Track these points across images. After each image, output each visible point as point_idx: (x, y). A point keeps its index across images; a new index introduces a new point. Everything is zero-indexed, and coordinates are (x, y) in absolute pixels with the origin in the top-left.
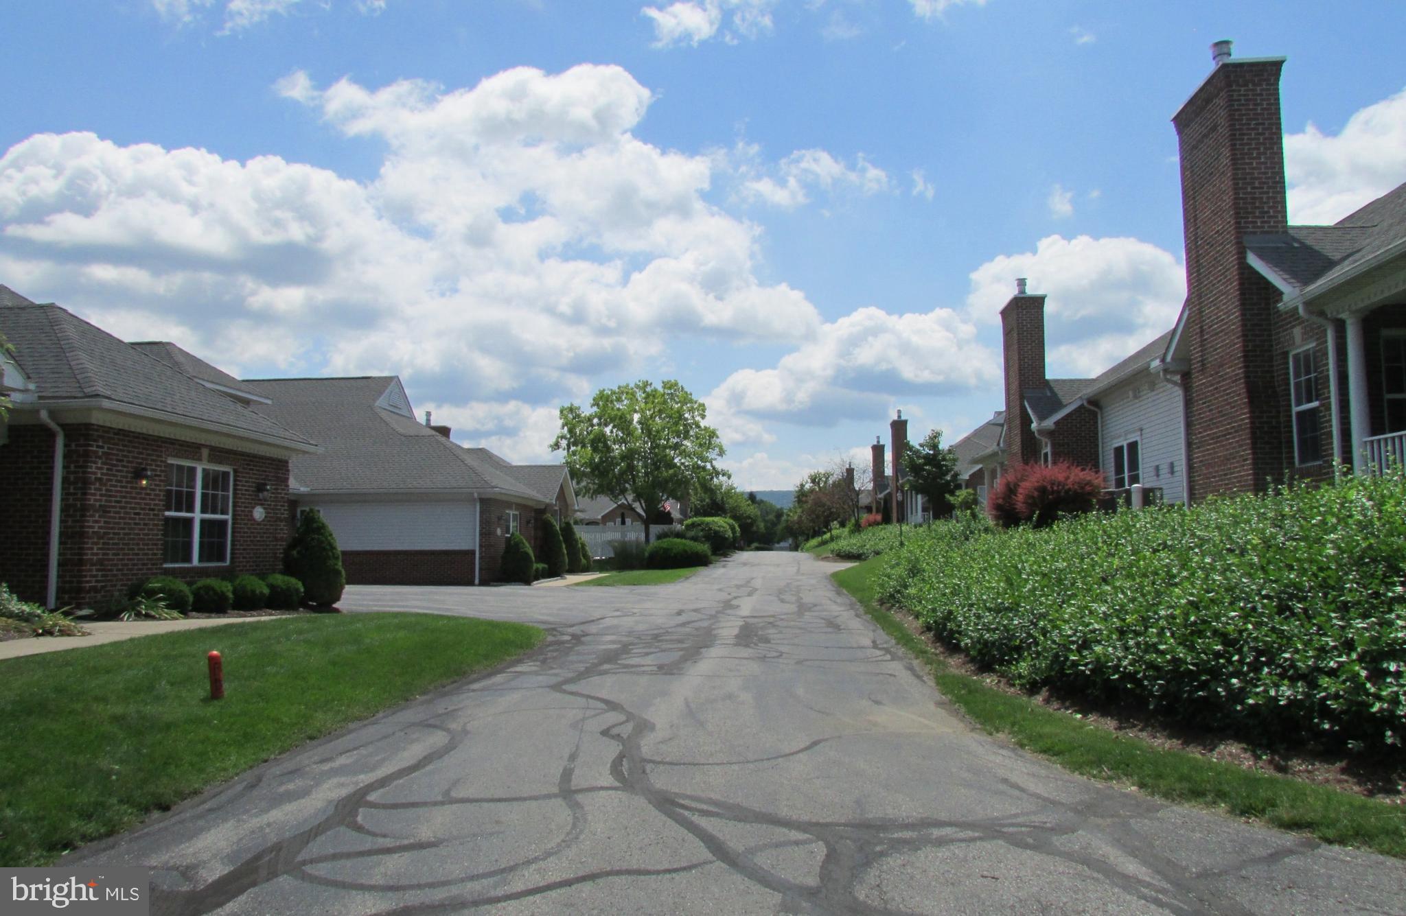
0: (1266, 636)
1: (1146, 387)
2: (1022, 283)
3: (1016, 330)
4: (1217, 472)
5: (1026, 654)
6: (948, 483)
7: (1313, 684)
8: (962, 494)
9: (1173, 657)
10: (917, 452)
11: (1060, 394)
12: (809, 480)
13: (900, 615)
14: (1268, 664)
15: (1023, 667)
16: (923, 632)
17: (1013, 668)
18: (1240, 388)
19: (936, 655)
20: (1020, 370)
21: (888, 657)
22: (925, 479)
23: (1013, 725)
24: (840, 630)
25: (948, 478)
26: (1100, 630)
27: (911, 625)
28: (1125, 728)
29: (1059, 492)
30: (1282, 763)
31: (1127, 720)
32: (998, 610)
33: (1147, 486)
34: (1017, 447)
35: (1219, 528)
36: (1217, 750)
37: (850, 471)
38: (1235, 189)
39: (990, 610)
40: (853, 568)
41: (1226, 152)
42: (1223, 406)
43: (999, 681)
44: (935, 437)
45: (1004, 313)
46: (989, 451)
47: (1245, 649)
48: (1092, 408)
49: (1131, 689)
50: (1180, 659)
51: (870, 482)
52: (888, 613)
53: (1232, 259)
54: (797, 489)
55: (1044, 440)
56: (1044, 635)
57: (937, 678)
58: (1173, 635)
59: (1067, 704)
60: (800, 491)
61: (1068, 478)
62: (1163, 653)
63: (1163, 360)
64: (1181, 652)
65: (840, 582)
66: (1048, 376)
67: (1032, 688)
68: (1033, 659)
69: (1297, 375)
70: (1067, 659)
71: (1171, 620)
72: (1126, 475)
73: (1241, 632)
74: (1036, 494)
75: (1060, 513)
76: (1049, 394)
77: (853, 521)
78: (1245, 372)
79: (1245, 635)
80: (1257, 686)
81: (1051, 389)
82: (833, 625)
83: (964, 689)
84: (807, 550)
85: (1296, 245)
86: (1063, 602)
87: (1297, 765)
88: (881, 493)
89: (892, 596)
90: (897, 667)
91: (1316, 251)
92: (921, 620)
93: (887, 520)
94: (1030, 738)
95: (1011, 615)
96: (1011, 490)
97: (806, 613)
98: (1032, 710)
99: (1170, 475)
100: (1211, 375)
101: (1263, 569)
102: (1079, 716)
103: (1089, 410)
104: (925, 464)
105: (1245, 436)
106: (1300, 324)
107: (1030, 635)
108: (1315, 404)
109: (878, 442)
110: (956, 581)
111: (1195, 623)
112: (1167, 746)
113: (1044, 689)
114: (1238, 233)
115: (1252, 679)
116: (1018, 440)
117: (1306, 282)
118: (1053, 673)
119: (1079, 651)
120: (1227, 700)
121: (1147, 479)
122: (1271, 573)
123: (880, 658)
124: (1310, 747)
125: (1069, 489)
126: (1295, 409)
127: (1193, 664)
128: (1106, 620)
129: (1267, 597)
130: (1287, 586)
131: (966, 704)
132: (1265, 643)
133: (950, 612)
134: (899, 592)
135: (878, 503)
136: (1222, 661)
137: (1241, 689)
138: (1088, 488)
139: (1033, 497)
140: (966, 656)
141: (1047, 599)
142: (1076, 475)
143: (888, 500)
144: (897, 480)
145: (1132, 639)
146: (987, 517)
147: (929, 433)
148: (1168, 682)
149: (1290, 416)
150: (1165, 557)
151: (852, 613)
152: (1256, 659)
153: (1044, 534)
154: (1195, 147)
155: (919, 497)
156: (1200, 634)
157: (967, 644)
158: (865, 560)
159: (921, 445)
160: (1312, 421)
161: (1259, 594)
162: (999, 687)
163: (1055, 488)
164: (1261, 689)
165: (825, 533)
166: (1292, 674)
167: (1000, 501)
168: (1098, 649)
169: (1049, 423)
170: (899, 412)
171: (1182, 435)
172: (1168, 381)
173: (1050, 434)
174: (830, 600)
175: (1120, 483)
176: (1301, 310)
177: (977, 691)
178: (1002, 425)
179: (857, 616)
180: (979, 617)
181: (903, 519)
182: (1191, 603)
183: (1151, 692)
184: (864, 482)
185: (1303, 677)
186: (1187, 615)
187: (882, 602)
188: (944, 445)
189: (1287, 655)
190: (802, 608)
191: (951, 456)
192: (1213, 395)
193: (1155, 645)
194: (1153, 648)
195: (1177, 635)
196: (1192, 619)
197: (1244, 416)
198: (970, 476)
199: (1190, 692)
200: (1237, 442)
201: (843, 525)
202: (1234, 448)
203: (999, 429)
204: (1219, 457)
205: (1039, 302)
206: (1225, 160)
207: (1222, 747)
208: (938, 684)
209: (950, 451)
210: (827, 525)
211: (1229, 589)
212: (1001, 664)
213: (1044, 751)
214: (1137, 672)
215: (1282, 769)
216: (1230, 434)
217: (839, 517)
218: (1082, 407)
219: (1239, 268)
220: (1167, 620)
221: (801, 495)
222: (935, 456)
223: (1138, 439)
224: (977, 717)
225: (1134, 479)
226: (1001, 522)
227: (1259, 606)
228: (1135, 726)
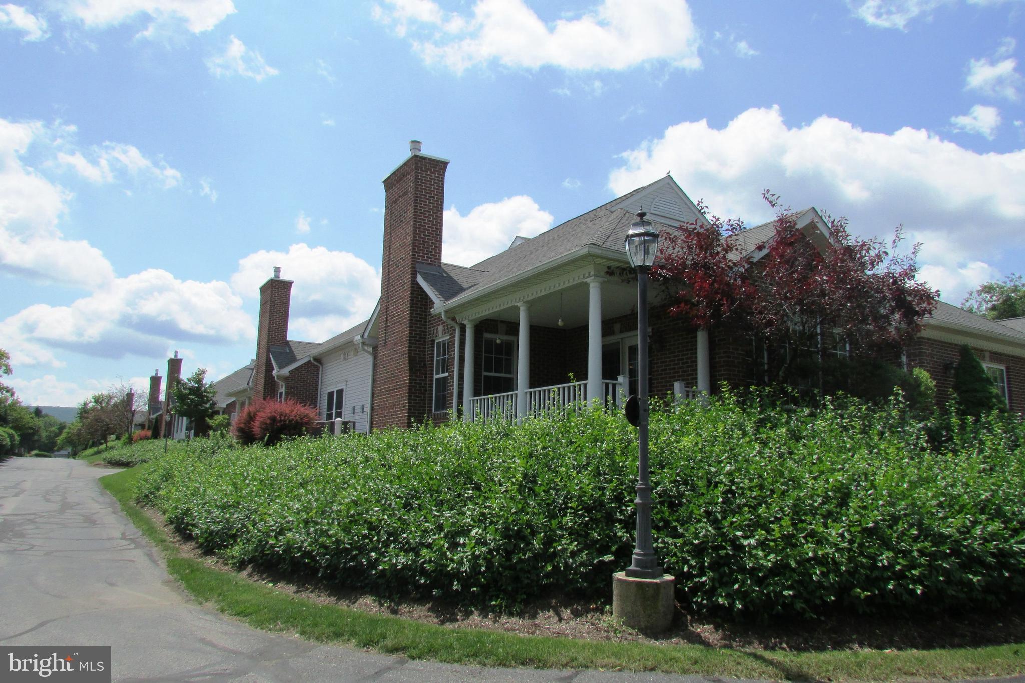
0: (395, 523)
1: (352, 353)
2: (277, 270)
3: (269, 303)
4: (387, 413)
5: (239, 540)
6: (207, 409)
7: (418, 554)
8: (219, 418)
9: (337, 539)
10: (184, 385)
11: (296, 352)
12: (93, 400)
13: (151, 512)
14: (394, 542)
15: (236, 551)
16: (165, 526)
17: (228, 551)
18: (405, 360)
19: (174, 543)
20: (269, 331)
21: (133, 546)
22: (189, 406)
23: (220, 595)
24: (94, 524)
25: (208, 406)
26: (293, 521)
27: (158, 519)
28: (301, 592)
29: (285, 421)
30: (396, 608)
31: (303, 586)
32: (224, 508)
33: (346, 420)
34: (261, 388)
35: (379, 451)
36: (358, 602)
37: (130, 396)
38: (414, 233)
39: (217, 507)
40: (119, 473)
41: (411, 209)
42: (395, 370)
43: (217, 562)
44: (200, 374)
45: (263, 289)
46: (241, 388)
47: (382, 532)
48: (316, 363)
49: (308, 563)
50: (340, 541)
51: (145, 405)
52: (141, 510)
53: (408, 277)
54: (80, 407)
55: (281, 383)
56: (253, 526)
57: (169, 561)
58: (339, 524)
59: (264, 576)
60: (83, 408)
61: (292, 411)
62: (330, 537)
63: (362, 336)
64: (342, 535)
65: (106, 484)
66: (289, 338)
67: (241, 566)
68: (244, 544)
69: (438, 356)
70: (267, 543)
71: (339, 513)
72: (334, 412)
73: (380, 521)
74: (268, 422)
75: (283, 436)
76: (288, 351)
77: (127, 435)
78: (409, 350)
79: (383, 522)
80: (385, 557)
81: (290, 348)
82: (90, 521)
83: (188, 569)
84: (83, 458)
85: (445, 275)
86: (271, 501)
87: (404, 608)
88: (153, 414)
89: (146, 496)
90: (138, 555)
91: (455, 281)
92: (167, 515)
93: (156, 435)
94: (229, 605)
95: (233, 511)
96: (251, 418)
97: (67, 511)
98: (236, 583)
99: (361, 414)
100: (390, 350)
101: (399, 478)
102: (271, 585)
103: (314, 365)
104: (190, 394)
105: (406, 390)
106: (442, 323)
107: (244, 526)
108: (446, 374)
109: (157, 374)
110: (197, 485)
111: (353, 515)
112: (327, 602)
113: (250, 566)
114: (413, 261)
115: (384, 552)
116: (262, 381)
117: (447, 298)
118: (257, 554)
119: (276, 537)
120: (368, 567)
121: (347, 416)
122: (403, 481)
123: (125, 547)
124: (412, 596)
125: (293, 420)
126: (436, 377)
127: (348, 544)
128: (298, 514)
129: (399, 497)
130: (411, 490)
131: (187, 582)
132: (394, 528)
133: (188, 510)
134: (152, 493)
135: (150, 421)
136: (367, 541)
137: (377, 560)
138: (306, 419)
139: (266, 424)
140: (197, 543)
141: (260, 499)
142: (298, 410)
143: (158, 420)
144: (168, 405)
145: (313, 527)
146: (232, 437)
147: (195, 371)
148: (332, 557)
149: (432, 381)
150: (345, 470)
151: (110, 510)
152: (388, 539)
153: (270, 450)
154: (394, 202)
155: (185, 418)
156: (355, 522)
157: (197, 534)
158: (132, 467)
159: (189, 380)
160: (443, 384)
161: (395, 494)
162: (216, 566)
163: (283, 418)
164: (388, 558)
165: (101, 444)
166: (408, 549)
167: (242, 426)
168: (289, 535)
169: (286, 371)
170: (176, 352)
171: (370, 388)
172: (364, 350)
173: (286, 379)
174: (93, 499)
175: (329, 417)
176: (443, 315)
177: (198, 570)
178: (253, 369)
179: (114, 513)
180: (209, 513)
181: (169, 435)
182: (353, 501)
183: (321, 564)
184: (141, 405)
185: (412, 549)
186: (348, 510)
187: (138, 501)
188: (207, 381)
189: (405, 536)
190: (65, 506)
191: (212, 390)
192: (390, 362)
193: (326, 531)
194: (324, 533)
195: (341, 524)
196: (352, 512)
197: (406, 379)
198: (227, 405)
199: (345, 563)
200: (401, 394)
201: (118, 438)
202: (399, 398)
203: (251, 371)
204: (389, 403)
205: (288, 285)
206: (410, 214)
207: (361, 600)
208: (168, 566)
209: (211, 386)
210: (105, 438)
211: (377, 492)
212: (220, 549)
213: (238, 614)
214: (313, 551)
215: (395, 612)
216: (397, 389)
217: (115, 432)
218: (309, 362)
219: (412, 284)
220: (337, 513)
221: (84, 412)
222: (199, 388)
223: (344, 387)
224: (193, 591)
225: (339, 415)
226: (241, 441)
227: (394, 503)
228: (307, 589)
